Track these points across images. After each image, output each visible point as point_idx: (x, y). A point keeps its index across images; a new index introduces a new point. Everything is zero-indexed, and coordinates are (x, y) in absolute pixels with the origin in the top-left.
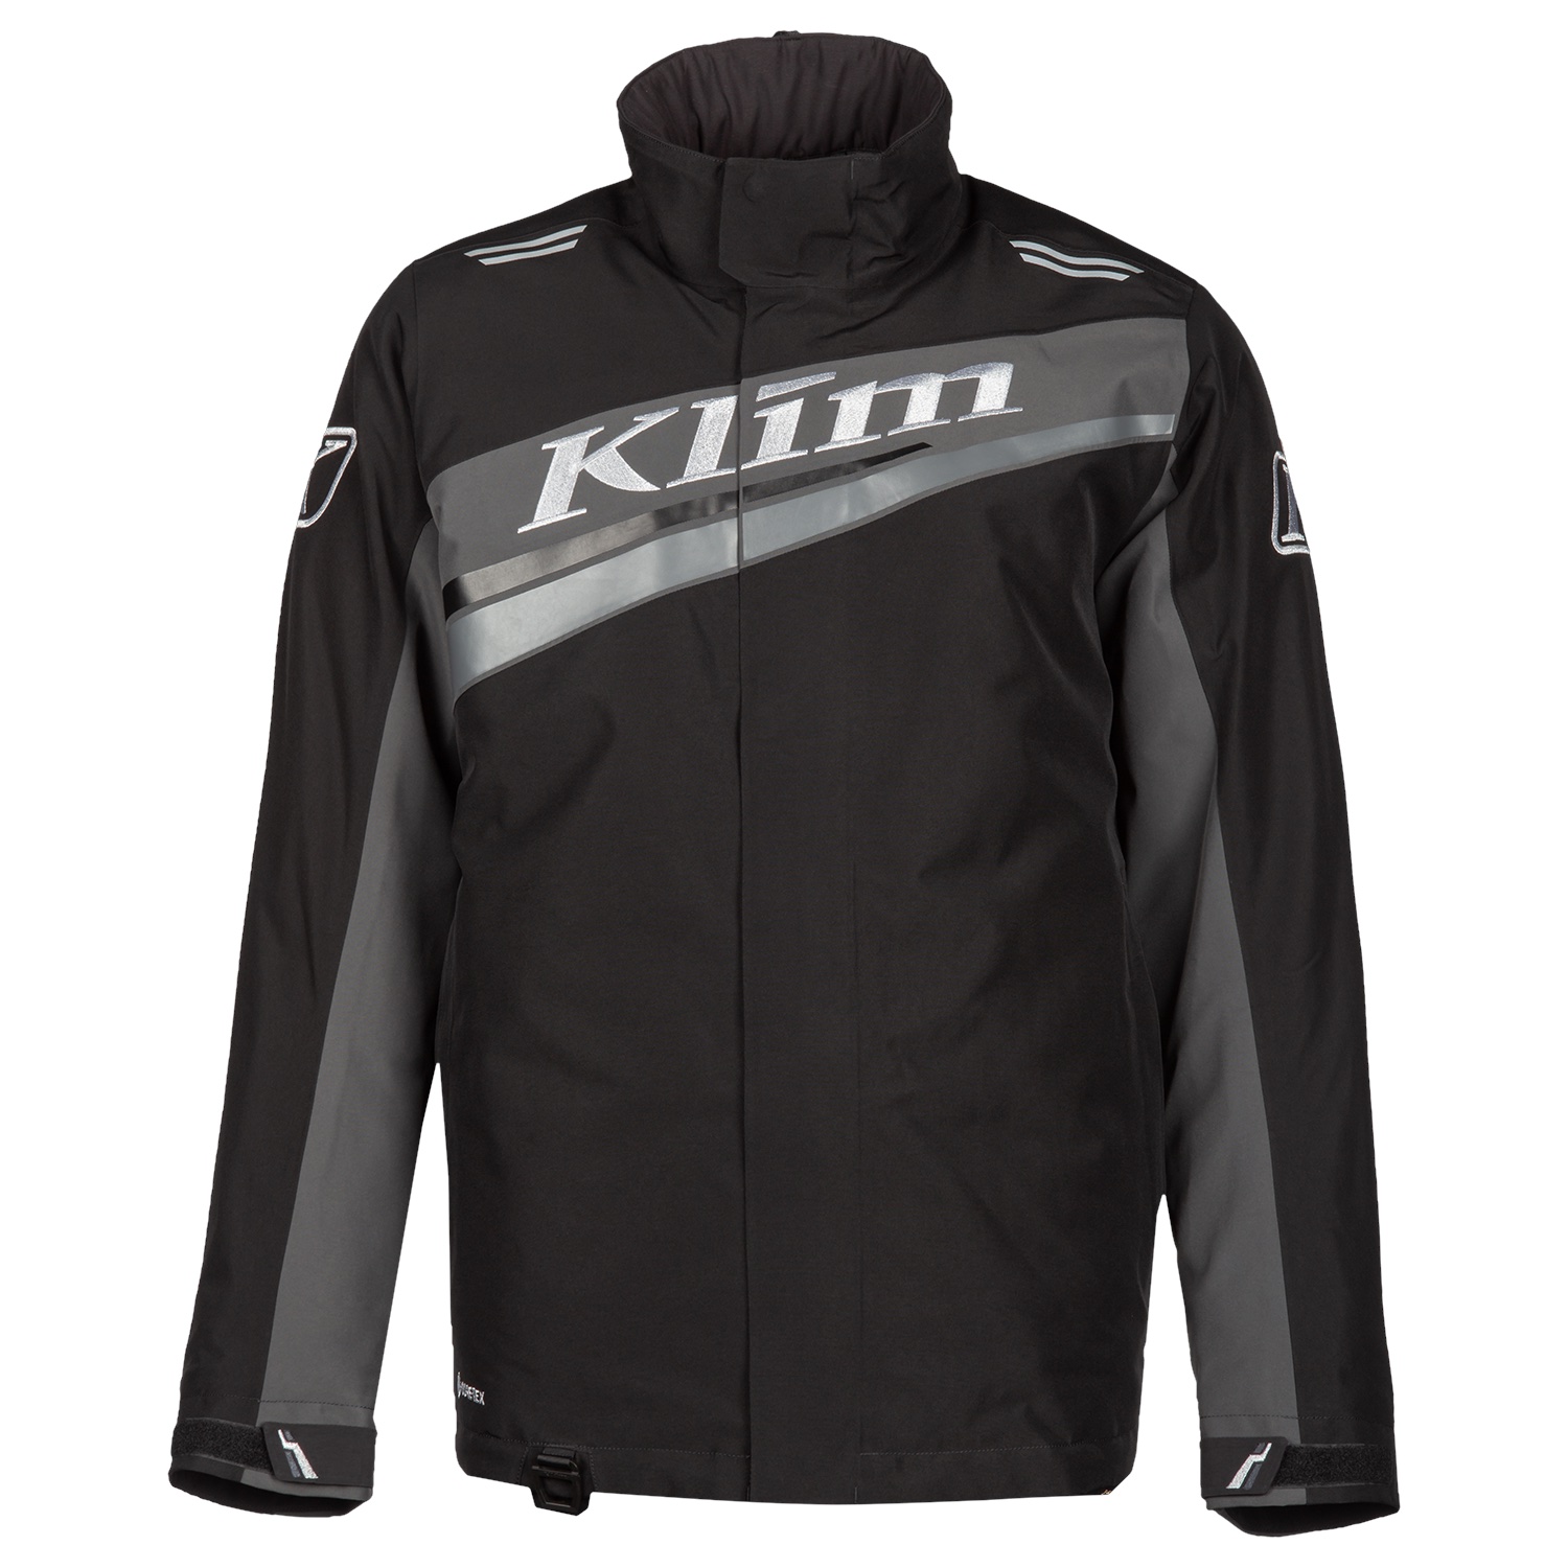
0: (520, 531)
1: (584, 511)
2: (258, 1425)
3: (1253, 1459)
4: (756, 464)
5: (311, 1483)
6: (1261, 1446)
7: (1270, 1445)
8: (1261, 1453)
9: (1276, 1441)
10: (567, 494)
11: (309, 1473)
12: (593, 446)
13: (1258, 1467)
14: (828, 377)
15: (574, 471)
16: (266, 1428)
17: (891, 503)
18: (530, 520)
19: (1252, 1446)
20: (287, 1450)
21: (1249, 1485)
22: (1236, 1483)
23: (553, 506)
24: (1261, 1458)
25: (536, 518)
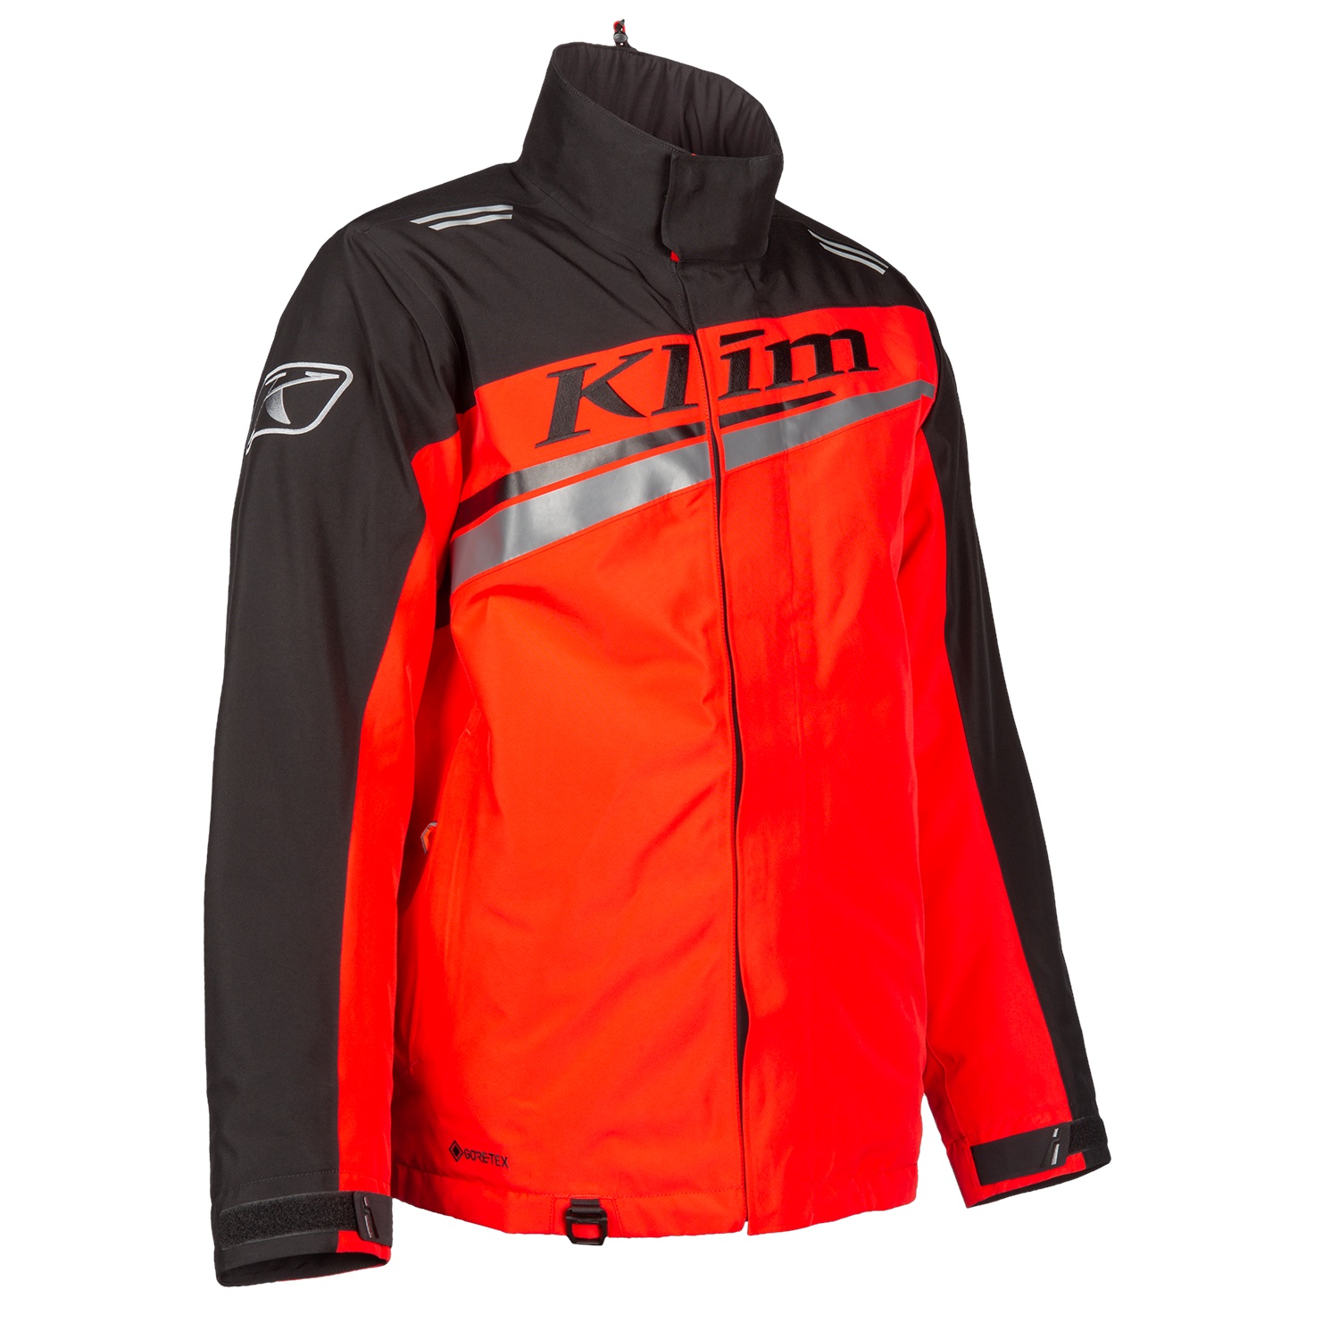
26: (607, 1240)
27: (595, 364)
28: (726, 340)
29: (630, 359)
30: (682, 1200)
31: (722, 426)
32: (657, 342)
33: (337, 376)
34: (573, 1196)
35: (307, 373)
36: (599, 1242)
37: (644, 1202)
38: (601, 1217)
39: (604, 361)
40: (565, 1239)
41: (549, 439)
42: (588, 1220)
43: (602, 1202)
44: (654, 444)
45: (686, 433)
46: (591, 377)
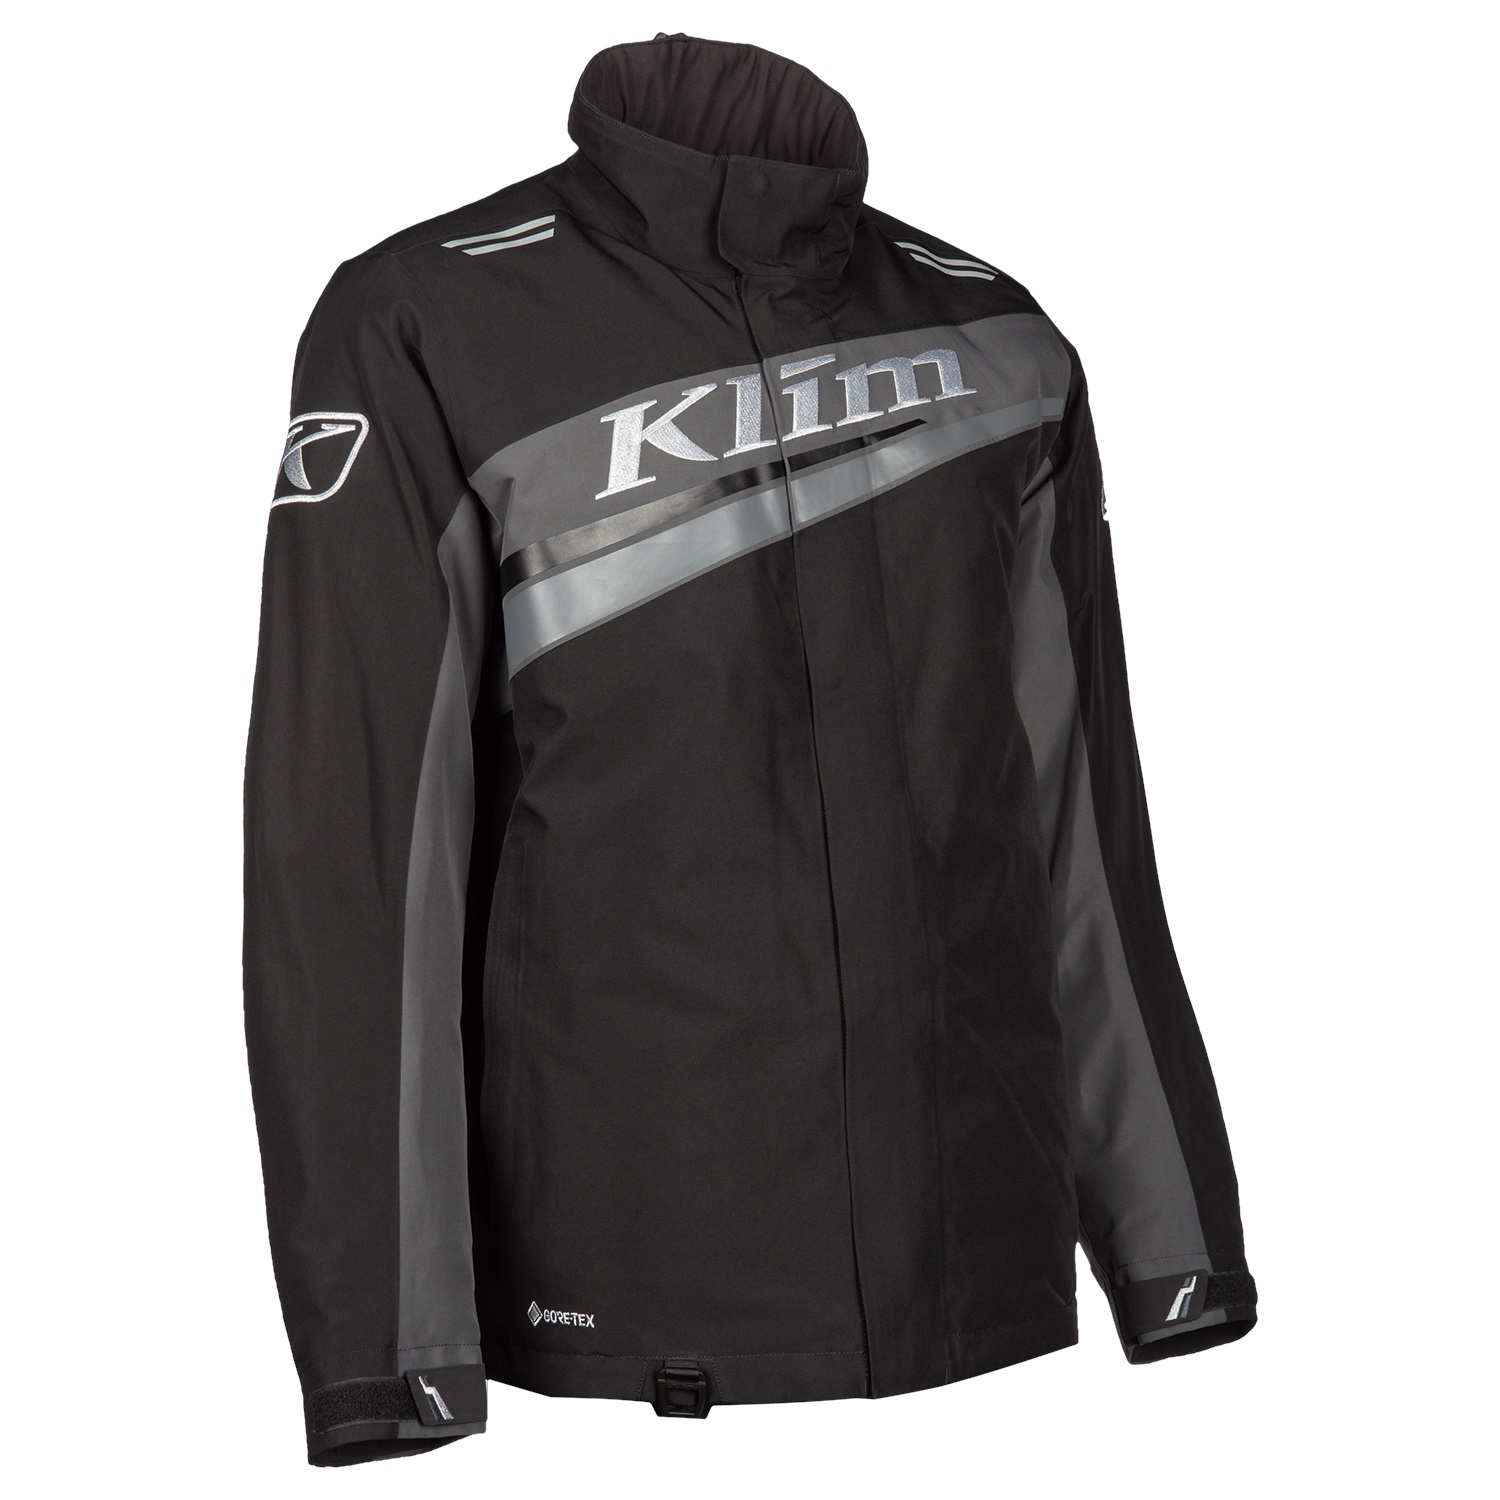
0: (598, 497)
1: (654, 479)
2: (401, 1374)
3: (1183, 1292)
4: (793, 437)
5: (449, 1423)
6: (1188, 1280)
7: (1195, 1278)
8: (1189, 1286)
9: (1199, 1274)
10: (634, 463)
11: (445, 1414)
12: (650, 417)
13: (1189, 1297)
14: (830, 359)
15: (637, 441)
16: (409, 1376)
17: (905, 472)
18: (605, 487)
19: (1179, 1282)
20: (428, 1395)
21: (1185, 1314)
22: (1173, 1315)
23: (623, 474)
24: (1191, 1289)
25: (610, 485)
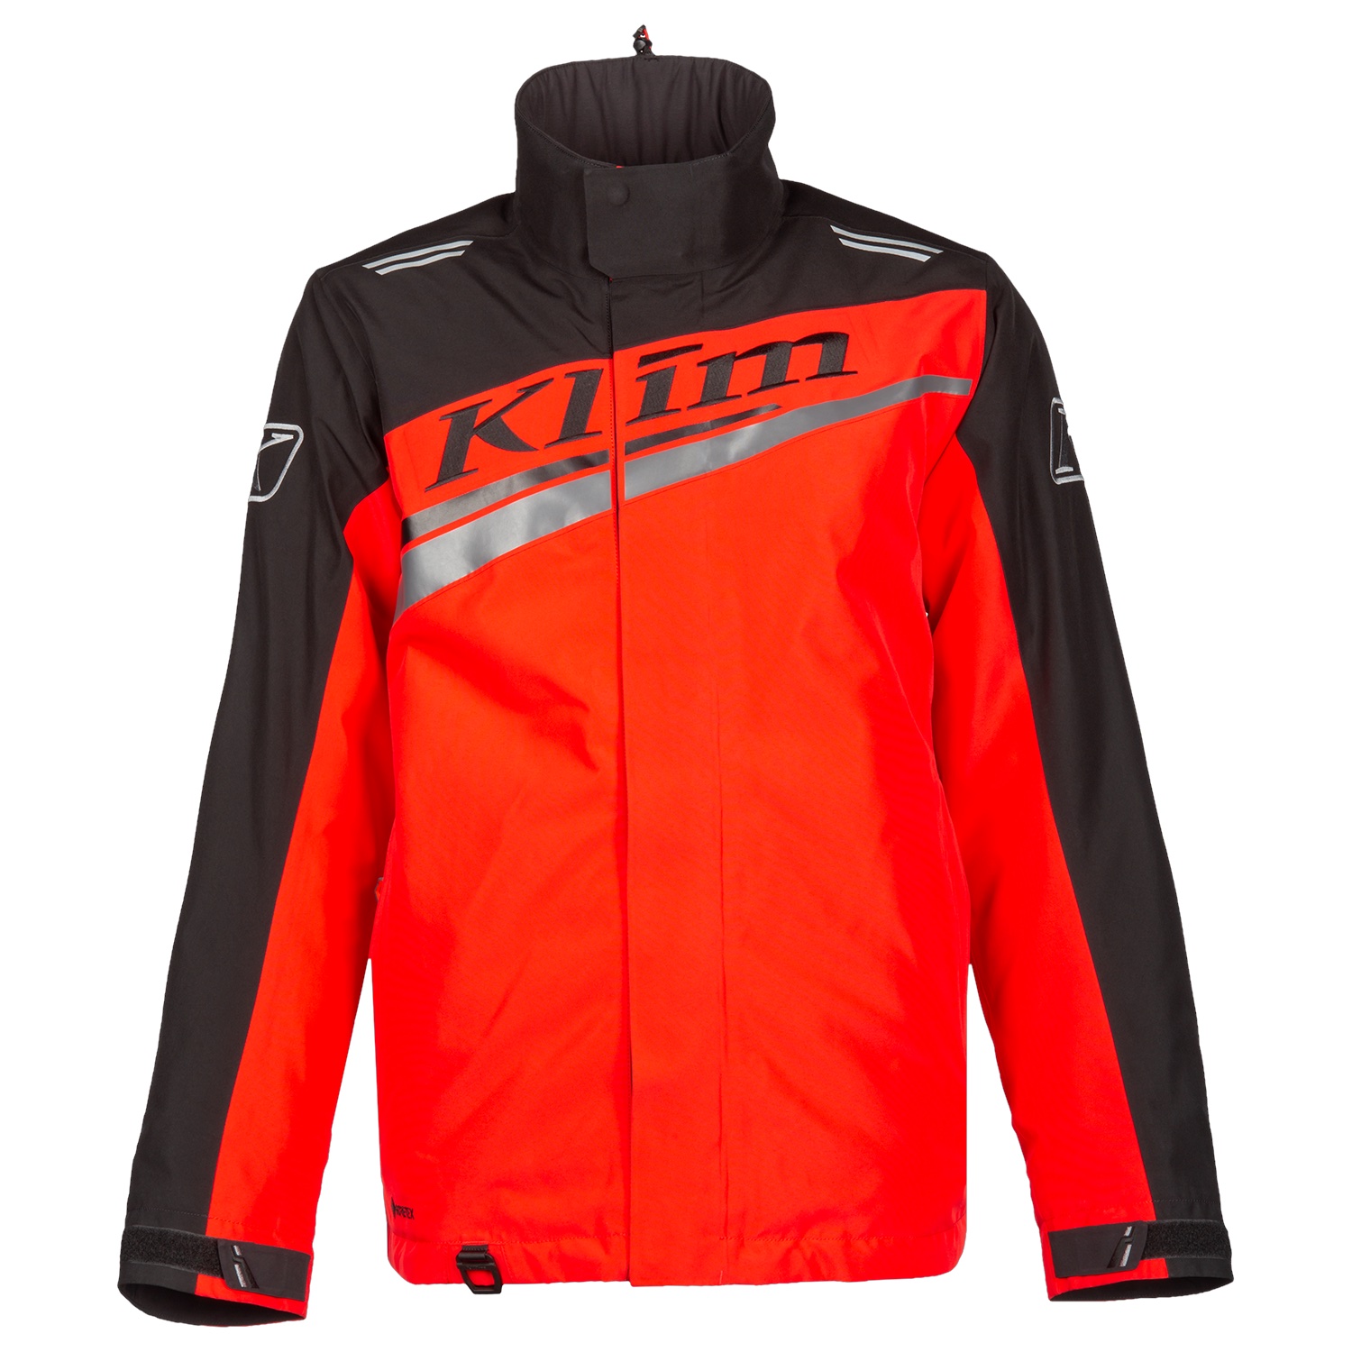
26: (505, 1287)
27: (491, 400)
28: (646, 360)
29: (529, 391)
30: (568, 1245)
31: (627, 453)
32: (557, 371)
33: (291, 437)
34: (464, 1243)
35: (274, 435)
36: (496, 1289)
37: (530, 1247)
38: (488, 1262)
39: (501, 395)
40: (464, 1287)
41: (438, 482)
42: (476, 1266)
43: (491, 1248)
44: (545, 478)
45: (585, 464)
46: (483, 414)
